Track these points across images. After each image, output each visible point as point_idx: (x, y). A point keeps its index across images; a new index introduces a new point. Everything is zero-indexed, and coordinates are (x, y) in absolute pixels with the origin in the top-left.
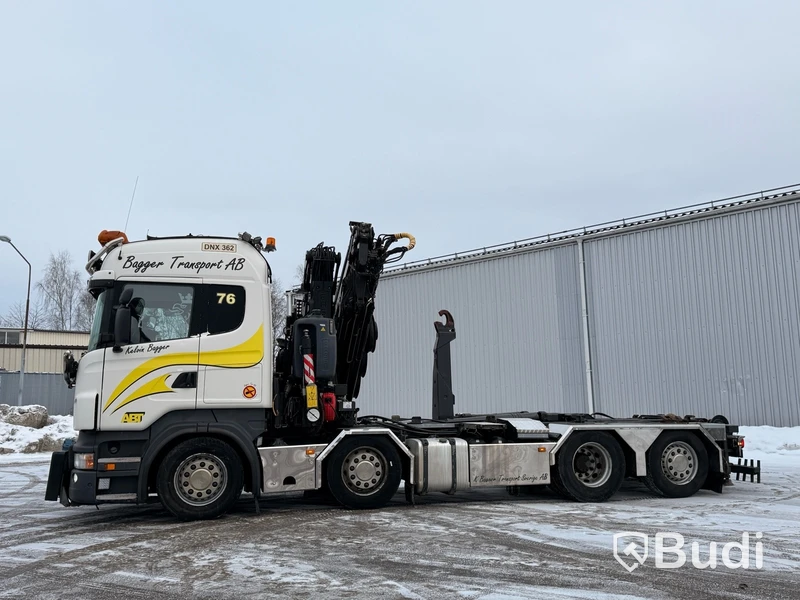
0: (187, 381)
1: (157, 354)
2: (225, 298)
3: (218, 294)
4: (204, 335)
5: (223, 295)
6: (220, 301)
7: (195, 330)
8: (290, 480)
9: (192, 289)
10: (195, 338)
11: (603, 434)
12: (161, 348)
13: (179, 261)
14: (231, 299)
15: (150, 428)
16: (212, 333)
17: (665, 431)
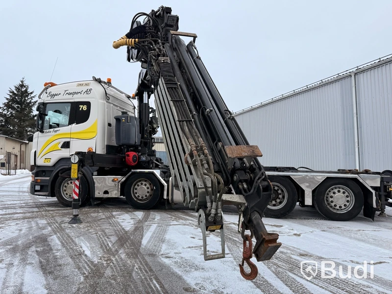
0: (66, 145)
1: (56, 134)
2: (82, 108)
3: (80, 106)
4: (74, 125)
5: (82, 106)
6: (80, 109)
7: (70, 123)
8: (106, 192)
9: (70, 104)
10: (70, 126)
11: (282, 178)
12: (57, 131)
13: (67, 92)
14: (85, 108)
15: (54, 165)
16: (77, 124)
17: (328, 178)
